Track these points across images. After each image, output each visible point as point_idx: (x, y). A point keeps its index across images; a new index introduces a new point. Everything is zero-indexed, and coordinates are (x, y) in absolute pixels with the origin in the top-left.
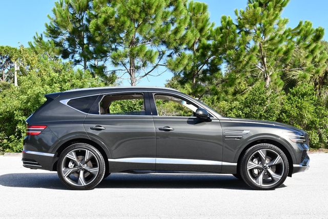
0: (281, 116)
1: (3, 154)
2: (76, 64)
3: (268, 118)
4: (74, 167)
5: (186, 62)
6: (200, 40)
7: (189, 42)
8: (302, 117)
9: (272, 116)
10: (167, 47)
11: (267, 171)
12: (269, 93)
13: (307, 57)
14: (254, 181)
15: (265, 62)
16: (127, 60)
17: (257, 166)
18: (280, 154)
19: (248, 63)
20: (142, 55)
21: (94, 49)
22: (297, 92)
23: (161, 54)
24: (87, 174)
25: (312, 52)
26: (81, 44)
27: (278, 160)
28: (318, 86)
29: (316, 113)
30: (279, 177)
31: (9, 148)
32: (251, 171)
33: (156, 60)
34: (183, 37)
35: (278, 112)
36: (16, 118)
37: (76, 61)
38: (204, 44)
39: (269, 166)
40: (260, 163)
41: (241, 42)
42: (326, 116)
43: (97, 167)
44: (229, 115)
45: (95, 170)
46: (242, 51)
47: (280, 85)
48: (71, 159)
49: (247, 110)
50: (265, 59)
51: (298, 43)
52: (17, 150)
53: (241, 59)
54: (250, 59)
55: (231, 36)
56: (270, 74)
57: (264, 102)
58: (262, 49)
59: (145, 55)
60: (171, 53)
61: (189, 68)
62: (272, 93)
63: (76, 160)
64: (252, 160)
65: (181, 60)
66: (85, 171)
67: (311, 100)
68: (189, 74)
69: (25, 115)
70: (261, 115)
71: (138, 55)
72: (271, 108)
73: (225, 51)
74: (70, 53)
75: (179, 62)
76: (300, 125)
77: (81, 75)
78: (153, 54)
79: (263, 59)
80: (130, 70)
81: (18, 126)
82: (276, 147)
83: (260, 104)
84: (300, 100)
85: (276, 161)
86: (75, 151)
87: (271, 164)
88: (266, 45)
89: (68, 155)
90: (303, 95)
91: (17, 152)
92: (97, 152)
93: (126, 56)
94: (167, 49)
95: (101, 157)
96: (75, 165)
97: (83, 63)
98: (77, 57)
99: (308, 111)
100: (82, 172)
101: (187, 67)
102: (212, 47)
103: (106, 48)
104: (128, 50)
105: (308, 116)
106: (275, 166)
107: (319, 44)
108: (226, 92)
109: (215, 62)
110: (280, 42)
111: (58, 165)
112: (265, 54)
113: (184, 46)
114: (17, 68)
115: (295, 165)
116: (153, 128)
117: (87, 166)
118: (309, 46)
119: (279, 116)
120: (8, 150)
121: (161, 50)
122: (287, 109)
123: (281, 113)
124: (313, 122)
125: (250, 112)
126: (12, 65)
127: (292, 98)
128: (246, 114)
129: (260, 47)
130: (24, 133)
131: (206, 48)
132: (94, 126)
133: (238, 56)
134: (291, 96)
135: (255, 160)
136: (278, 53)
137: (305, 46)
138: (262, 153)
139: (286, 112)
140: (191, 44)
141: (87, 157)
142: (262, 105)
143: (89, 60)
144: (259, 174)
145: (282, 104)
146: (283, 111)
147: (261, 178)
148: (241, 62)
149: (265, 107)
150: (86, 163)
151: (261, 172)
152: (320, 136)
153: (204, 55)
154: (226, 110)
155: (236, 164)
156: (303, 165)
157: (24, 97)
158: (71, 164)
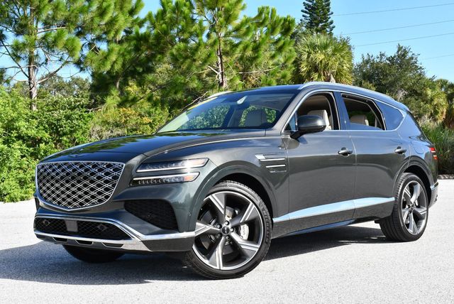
102: (152, 37)
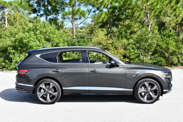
0: (157, 48)
1: (3, 71)
2: (41, 17)
3: (149, 49)
4: (44, 92)
5: (103, 16)
6: (111, 3)
7: (106, 4)
8: (168, 49)
9: (151, 48)
10: (93, 7)
11: (149, 94)
12: (150, 36)
13: (172, 13)
14: (142, 99)
15: (148, 16)
16: (70, 16)
17: (144, 91)
18: (156, 84)
19: (138, 17)
20: (79, 14)
21: (51, 8)
22: (166, 34)
23: (89, 11)
24: (51, 96)
25: (174, 10)
26: (44, 6)
27: (155, 87)
28: (177, 26)
29: (176, 46)
30: (156, 97)
31: (6, 68)
32: (141, 93)
33: (87, 15)
34: (102, 2)
35: (155, 46)
36: (9, 51)
37: (41, 15)
38: (113, 6)
39: (150, 91)
40: (145, 89)
41: (134, 5)
42: (182, 48)
43: (57, 92)
44: (128, 48)
45: (56, 94)
46: (135, 11)
47: (156, 29)
48: (42, 88)
49: (138, 45)
50: (148, 15)
51: (167, 5)
52: (10, 69)
53: (135, 15)
54: (140, 15)
55: (129, 2)
56: (151, 23)
57: (148, 40)
58: (146, 9)
59: (81, 13)
60: (95, 10)
61: (105, 20)
62: (152, 35)
63: (45, 88)
64: (141, 88)
65: (100, 15)
66: (50, 94)
67: (174, 39)
68: (105, 23)
69: (14, 49)
70: (145, 48)
71: (76, 13)
72: (151, 44)
73: (125, 10)
74: (38, 11)
75: (100, 17)
76: (167, 53)
77: (44, 25)
78: (85, 13)
79: (147, 14)
80: (72, 21)
81: (10, 56)
82: (154, 81)
83: (145, 41)
84: (167, 39)
85: (154, 88)
86: (44, 84)
87: (151, 90)
88: (149, 7)
89: (41, 86)
90: (169, 36)
91: (10, 70)
92: (56, 84)
93: (70, 14)
94: (93, 8)
95: (59, 86)
96: (45, 91)
97: (45, 16)
98: (42, 12)
99: (172, 46)
100: (48, 95)
101: (104, 19)
103: (58, 8)
104: (71, 9)
105: (172, 48)
106: (153, 91)
107: (179, 5)
108: (126, 33)
109: (120, 16)
110: (157, 5)
111: (35, 91)
112: (148, 12)
113: (103, 7)
114: (6, 13)
115: (164, 90)
116: (87, 70)
117: (51, 91)
118: (173, 7)
119: (156, 48)
120: (5, 69)
121: (89, 9)
122: (160, 44)
123: (157, 47)
124: (174, 52)
125: (140, 46)
126: (4, 11)
127: (163, 38)
128: (137, 47)
129: (145, 8)
130: (13, 59)
131: (114, 8)
132: (55, 70)
133: (133, 13)
134: (163, 36)
135: (142, 87)
136: (155, 12)
137: (171, 7)
138: (146, 84)
139: (159, 46)
140: (106, 6)
141: (51, 86)
142: (146, 42)
143: (48, 15)
144: (145, 95)
145: (157, 41)
146: (158, 45)
147: (146, 97)
148: (135, 17)
149: (148, 43)
150: (51, 89)
151: (146, 94)
152: (178, 58)
153: (113, 12)
154: (126, 44)
155: (132, 90)
156: (169, 90)
157: (13, 39)
158: (42, 91)
